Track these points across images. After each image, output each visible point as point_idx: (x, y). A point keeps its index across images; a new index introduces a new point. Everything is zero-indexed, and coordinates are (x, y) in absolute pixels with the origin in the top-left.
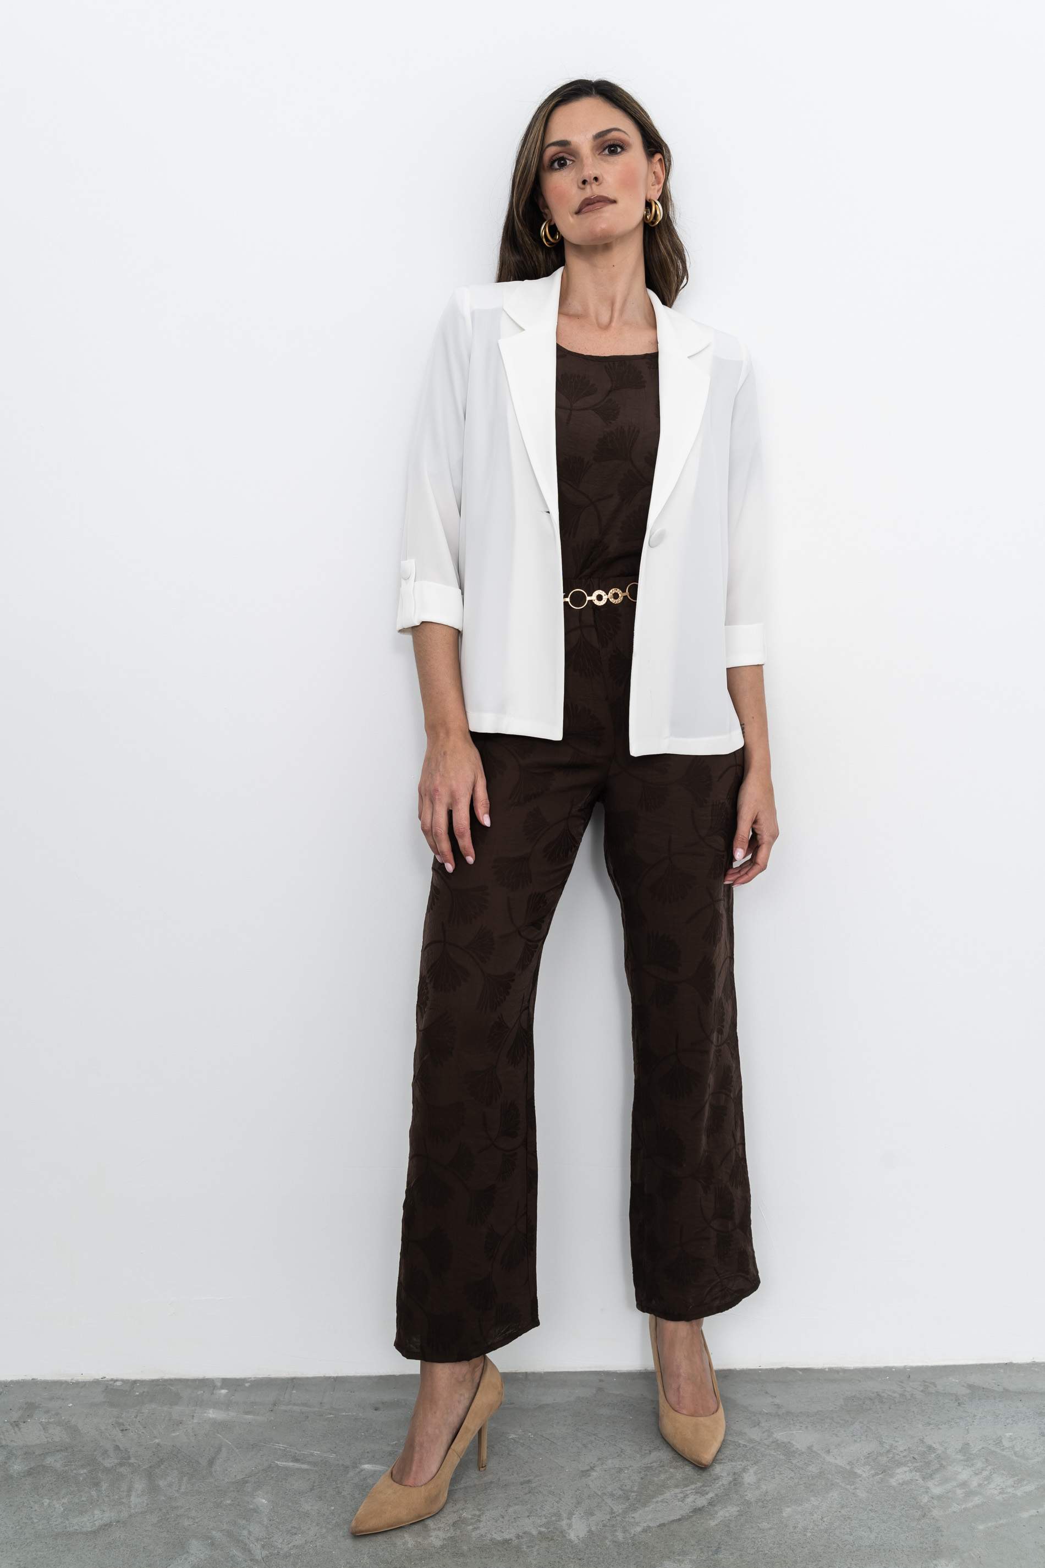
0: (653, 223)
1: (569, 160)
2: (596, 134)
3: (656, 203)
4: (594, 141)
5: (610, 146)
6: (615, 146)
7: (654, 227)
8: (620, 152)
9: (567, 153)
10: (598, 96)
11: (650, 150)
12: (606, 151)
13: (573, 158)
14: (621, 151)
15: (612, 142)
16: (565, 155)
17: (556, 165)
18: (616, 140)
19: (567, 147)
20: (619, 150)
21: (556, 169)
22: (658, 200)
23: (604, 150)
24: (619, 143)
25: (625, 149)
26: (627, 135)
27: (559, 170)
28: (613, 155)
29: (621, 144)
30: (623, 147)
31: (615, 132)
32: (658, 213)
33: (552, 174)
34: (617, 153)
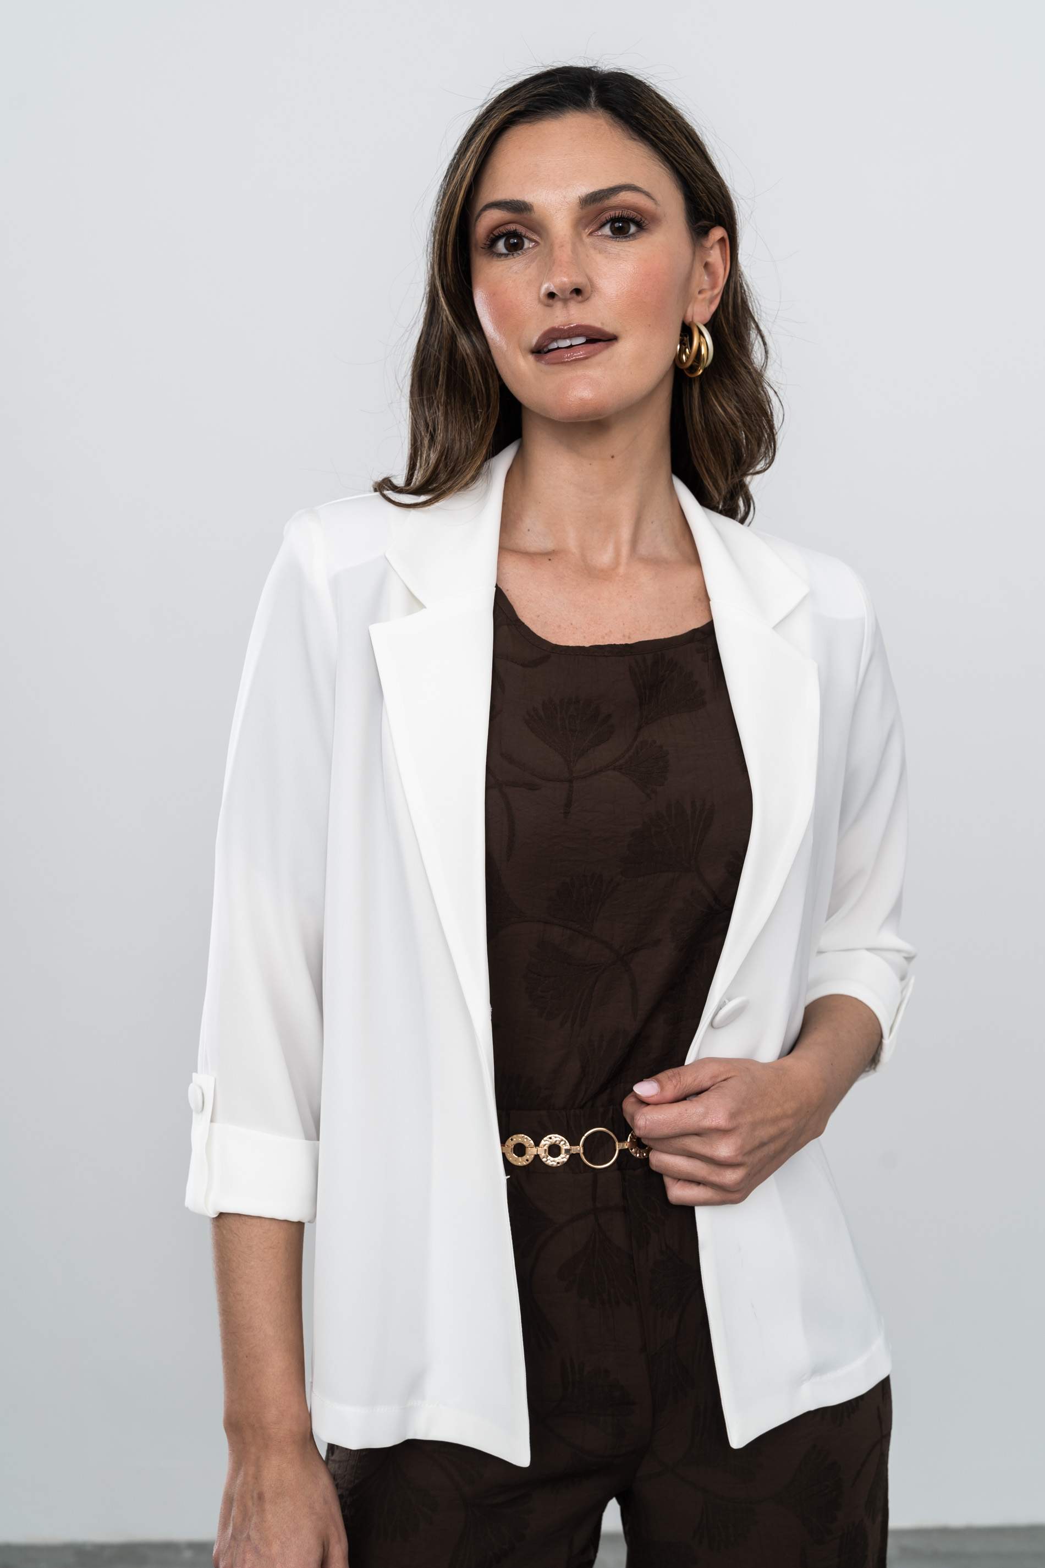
0: (693, 369)
1: (527, 238)
2: (587, 196)
3: (701, 333)
4: (582, 208)
5: (613, 220)
6: (627, 221)
7: (694, 378)
8: (633, 235)
9: (524, 226)
10: (601, 112)
11: (700, 224)
12: (607, 230)
13: (535, 237)
14: (638, 231)
15: (617, 213)
16: (521, 230)
17: (501, 246)
18: (628, 208)
19: (525, 215)
20: (633, 229)
21: (500, 255)
22: (705, 325)
23: (602, 226)
24: (633, 214)
25: (645, 228)
26: (653, 199)
27: (506, 255)
28: (619, 238)
29: (638, 218)
30: (642, 222)
31: (629, 192)
32: (703, 351)
33: (492, 258)
34: (627, 235)
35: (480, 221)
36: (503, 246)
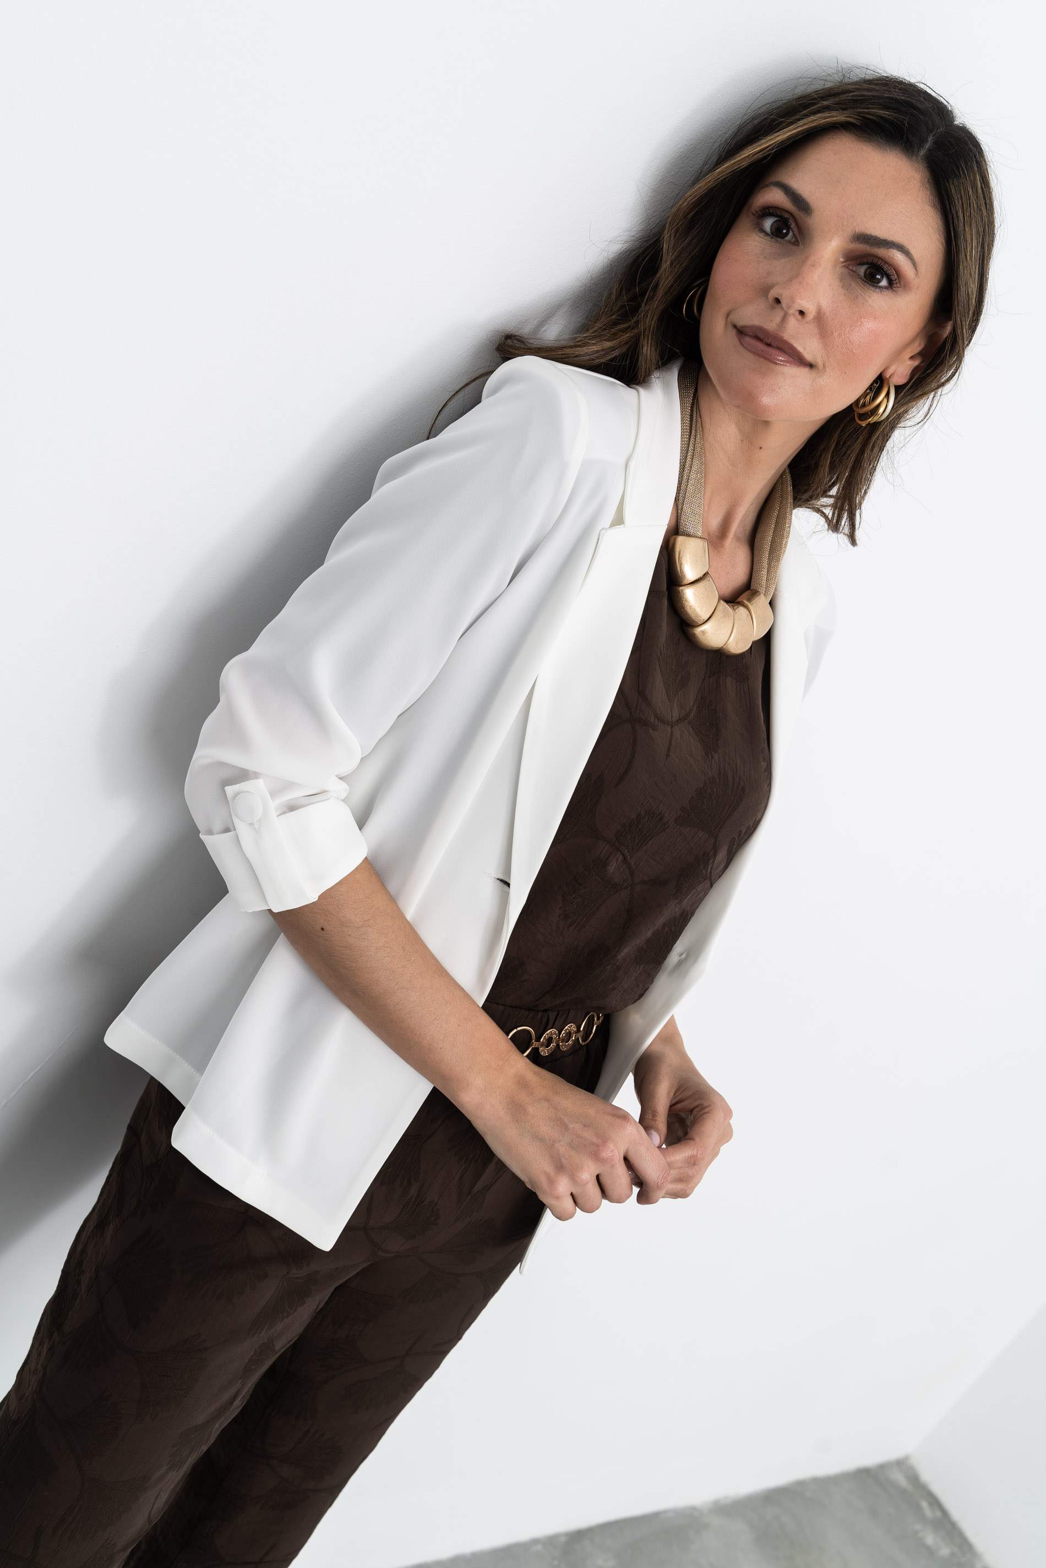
0: (865, 416)
1: (793, 232)
2: (863, 234)
3: (888, 395)
4: (857, 240)
5: (873, 265)
6: (883, 272)
8: (881, 287)
9: (796, 222)
12: (862, 270)
13: (799, 237)
14: (886, 288)
15: (882, 264)
18: (892, 265)
19: (802, 215)
20: (884, 283)
21: (762, 231)
24: (892, 271)
25: (894, 289)
26: (916, 269)
27: (767, 234)
28: (868, 283)
29: (894, 277)
30: (895, 282)
31: (900, 253)
32: (881, 410)
33: (754, 229)
34: (876, 285)
35: (765, 191)
36: (770, 225)
